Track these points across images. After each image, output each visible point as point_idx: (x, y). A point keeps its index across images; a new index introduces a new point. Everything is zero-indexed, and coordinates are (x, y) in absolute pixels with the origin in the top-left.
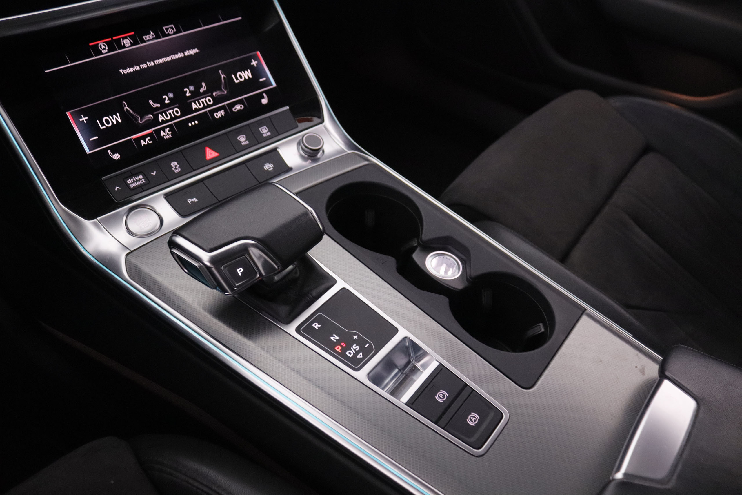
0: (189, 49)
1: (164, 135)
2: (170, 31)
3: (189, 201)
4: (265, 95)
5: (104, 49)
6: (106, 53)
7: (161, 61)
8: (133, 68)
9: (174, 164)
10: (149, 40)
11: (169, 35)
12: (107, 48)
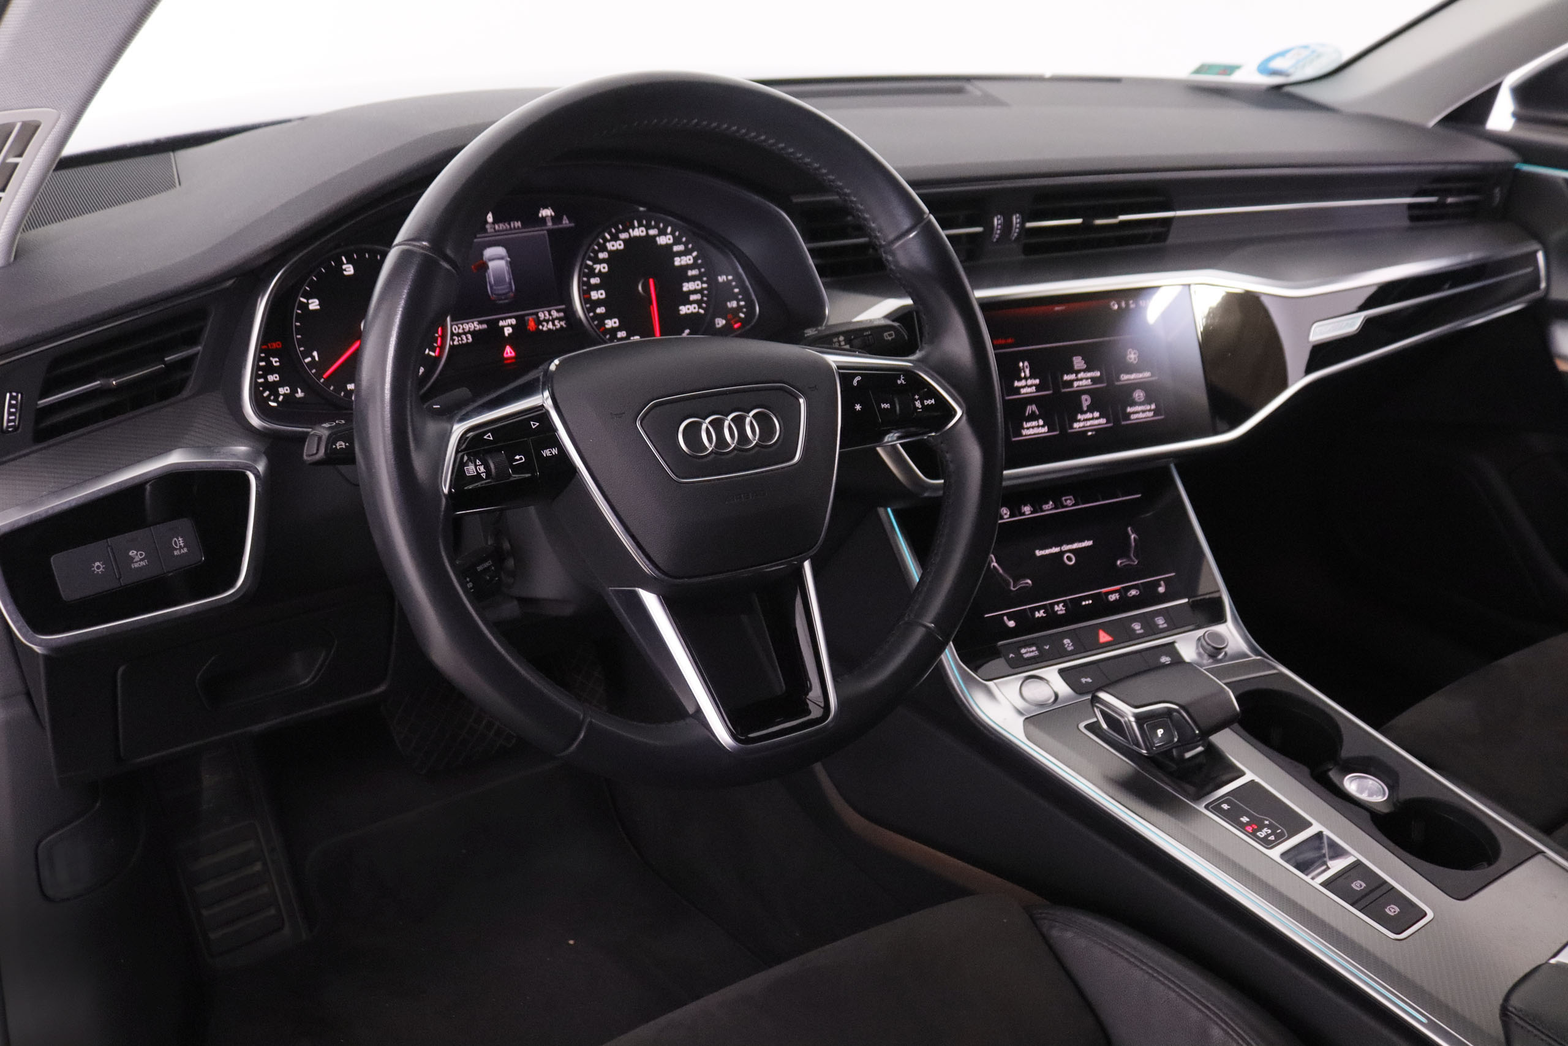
1: (1057, 611)
2: (1069, 503)
3: (1084, 680)
4: (1162, 583)
5: (1006, 514)
6: (1007, 518)
9: (1066, 641)
10: (1048, 510)
11: (1067, 506)
12: (1009, 513)
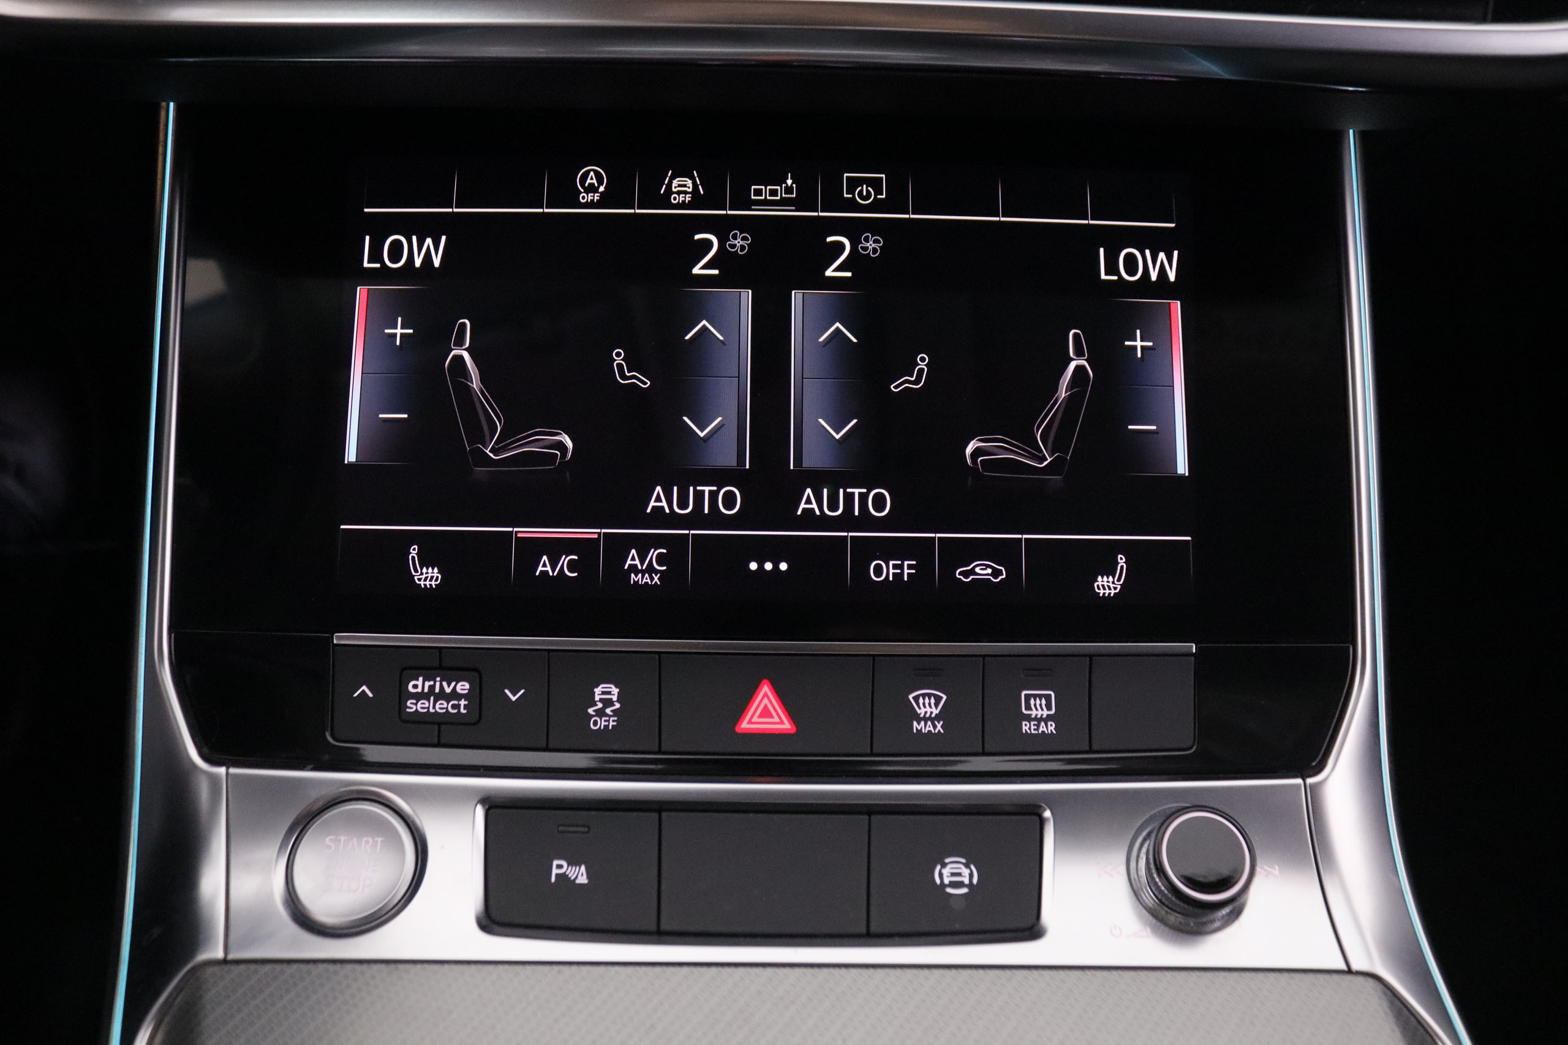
1: (633, 568)
2: (865, 193)
3: (559, 867)
4: (1121, 560)
5: (592, 189)
6: (591, 205)
9: (607, 691)
10: (766, 202)
11: (853, 206)
12: (602, 189)
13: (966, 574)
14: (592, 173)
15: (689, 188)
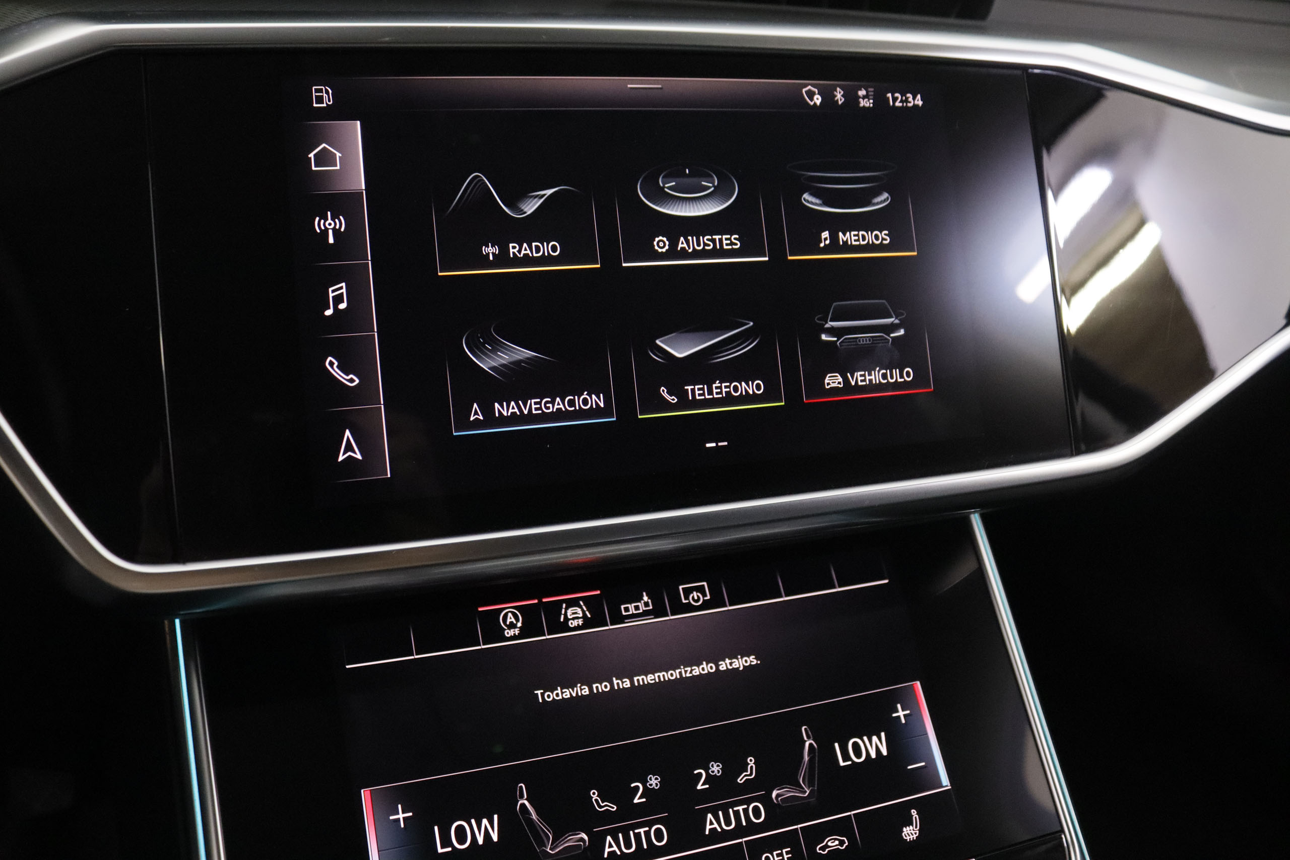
0: (733, 656)
2: (696, 598)
4: (914, 812)
5: (512, 626)
6: (514, 638)
7: (650, 679)
8: (573, 691)
10: (633, 616)
11: (689, 608)
12: (519, 625)
13: (823, 849)
14: (510, 615)
15: (579, 614)
